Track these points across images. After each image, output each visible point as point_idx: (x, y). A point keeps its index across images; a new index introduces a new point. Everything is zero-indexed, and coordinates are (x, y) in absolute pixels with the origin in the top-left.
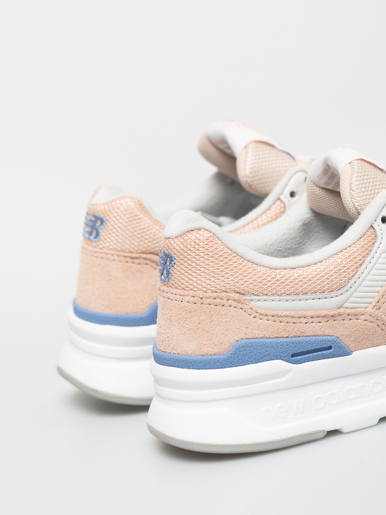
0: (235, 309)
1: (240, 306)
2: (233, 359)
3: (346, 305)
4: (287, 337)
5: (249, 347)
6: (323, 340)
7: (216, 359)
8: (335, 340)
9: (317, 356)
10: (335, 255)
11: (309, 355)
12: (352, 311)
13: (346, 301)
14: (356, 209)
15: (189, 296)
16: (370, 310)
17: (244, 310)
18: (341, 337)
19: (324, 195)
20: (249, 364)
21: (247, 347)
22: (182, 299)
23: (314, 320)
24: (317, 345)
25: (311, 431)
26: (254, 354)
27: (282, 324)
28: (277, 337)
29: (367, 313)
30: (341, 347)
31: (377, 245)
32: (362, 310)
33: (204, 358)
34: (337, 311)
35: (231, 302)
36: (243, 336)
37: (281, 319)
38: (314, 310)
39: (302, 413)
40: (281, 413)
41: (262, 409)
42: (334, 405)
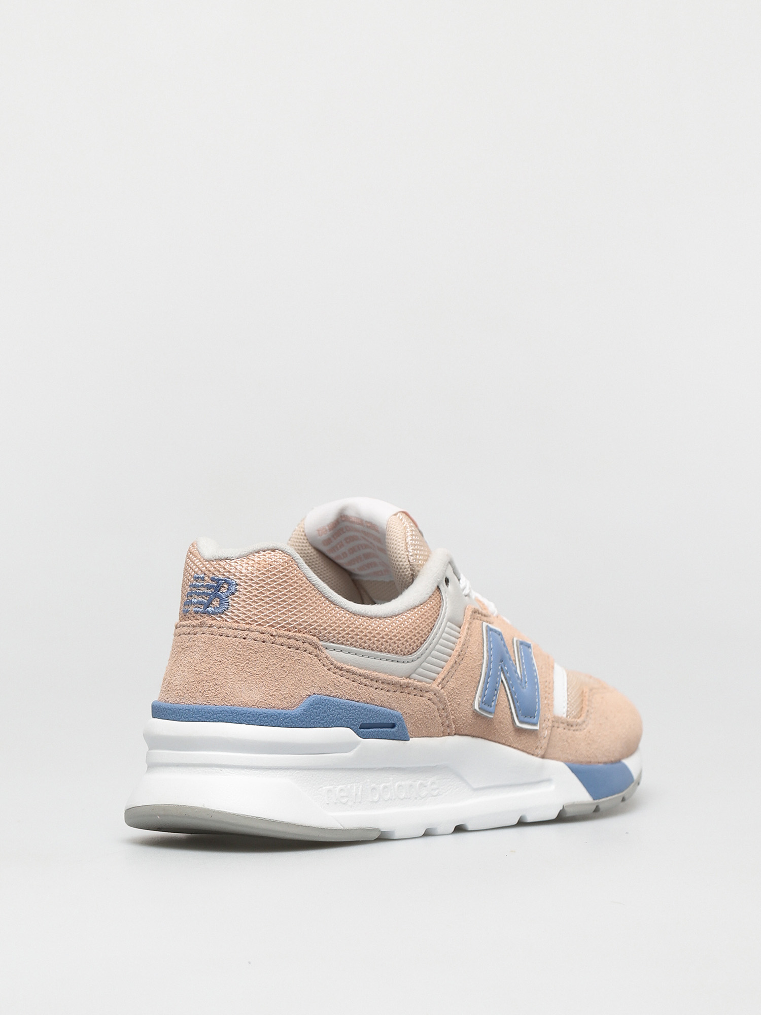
0: (309, 655)
1: (316, 652)
2: (305, 717)
3: (415, 675)
4: (358, 701)
5: (323, 704)
6: (390, 713)
7: (287, 714)
8: (401, 716)
9: (382, 732)
11: (375, 729)
12: (419, 684)
13: (414, 672)
15: (258, 631)
16: (434, 686)
17: (320, 658)
18: (404, 716)
19: (315, 557)
20: (320, 727)
21: (321, 704)
22: (247, 635)
23: (384, 686)
24: (385, 719)
25: (369, 826)
26: (327, 715)
27: (355, 684)
28: (349, 699)
29: (433, 691)
30: (403, 727)
31: (443, 610)
32: (428, 685)
33: (271, 711)
34: (406, 681)
35: (306, 645)
36: (315, 691)
37: (356, 677)
38: (386, 673)
39: (360, 802)
40: (342, 797)
41: (324, 788)
42: (386, 801)
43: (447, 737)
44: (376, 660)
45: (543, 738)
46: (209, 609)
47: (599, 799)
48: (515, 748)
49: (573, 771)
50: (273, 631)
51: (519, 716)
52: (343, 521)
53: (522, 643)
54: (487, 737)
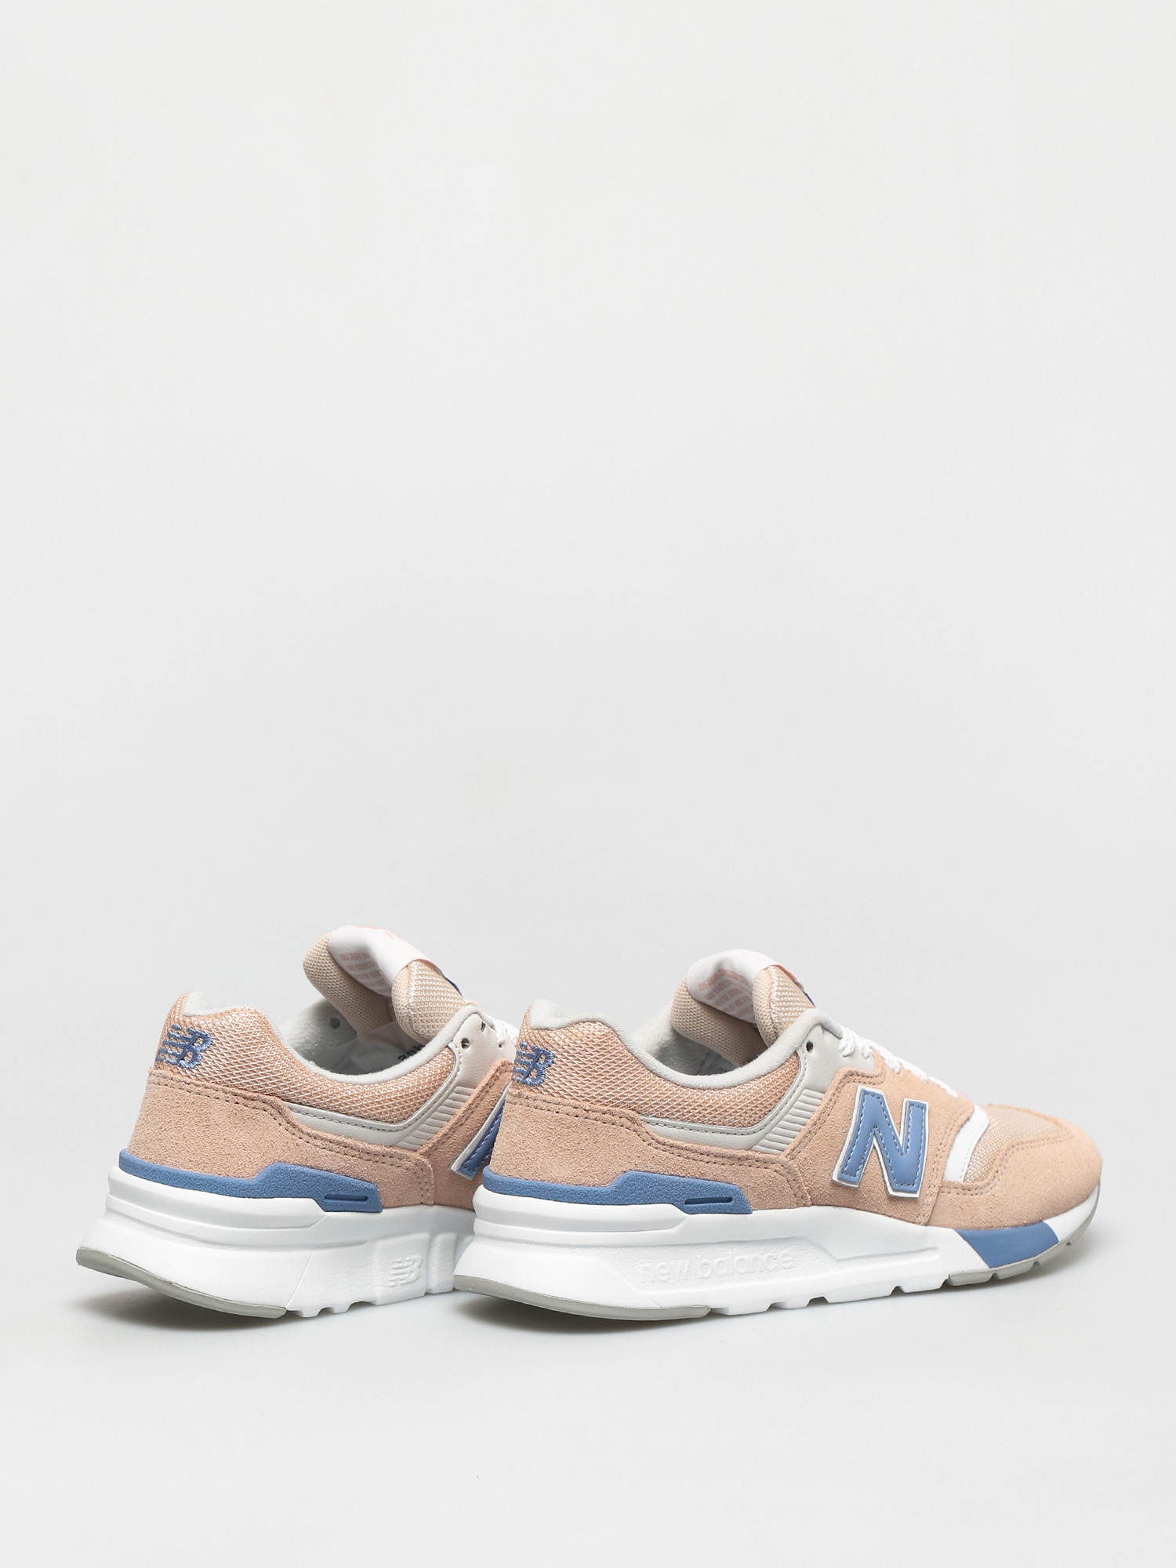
0: (628, 1130)
1: (635, 1127)
2: (618, 1194)
3: (757, 1147)
4: (684, 1177)
5: (640, 1181)
6: (724, 1188)
7: (597, 1191)
8: (738, 1190)
9: (714, 1207)
10: (752, 1080)
11: (705, 1204)
12: (762, 1156)
13: (757, 1143)
14: (774, 1027)
15: (571, 1105)
16: (782, 1157)
17: (639, 1133)
18: (744, 1190)
19: (699, 1012)
20: (635, 1204)
21: (638, 1181)
22: (560, 1109)
23: (718, 1159)
24: (718, 1193)
25: (694, 1304)
26: (645, 1191)
27: (681, 1159)
28: (673, 1175)
29: (779, 1162)
30: (742, 1201)
31: (799, 1077)
32: (774, 1157)
33: (581, 1188)
34: (745, 1153)
35: (623, 1120)
36: (632, 1167)
37: (681, 1151)
38: (720, 1146)
39: (685, 1280)
40: (662, 1275)
41: (640, 1265)
42: (721, 1276)
43: (801, 1208)
44: (707, 1134)
45: (925, 1206)
46: (527, 1079)
47: (997, 1267)
48: (890, 1216)
49: (965, 1238)
50: (587, 1105)
51: (893, 1183)
52: (722, 975)
53: (912, 1104)
54: (853, 1206)
